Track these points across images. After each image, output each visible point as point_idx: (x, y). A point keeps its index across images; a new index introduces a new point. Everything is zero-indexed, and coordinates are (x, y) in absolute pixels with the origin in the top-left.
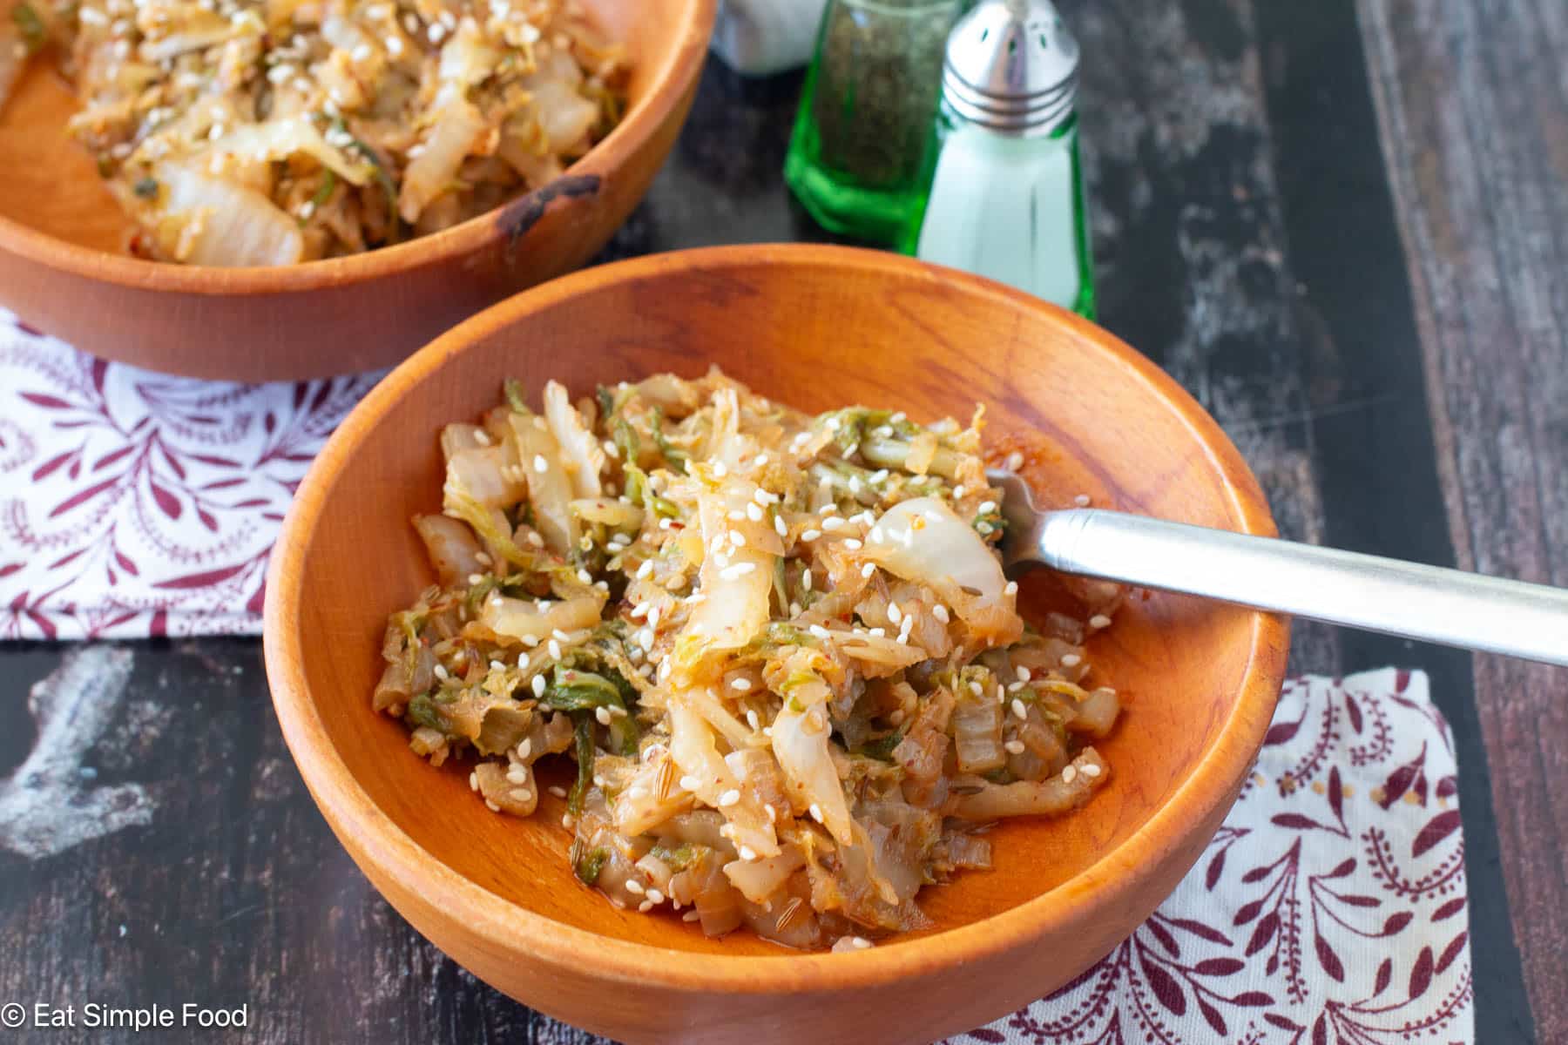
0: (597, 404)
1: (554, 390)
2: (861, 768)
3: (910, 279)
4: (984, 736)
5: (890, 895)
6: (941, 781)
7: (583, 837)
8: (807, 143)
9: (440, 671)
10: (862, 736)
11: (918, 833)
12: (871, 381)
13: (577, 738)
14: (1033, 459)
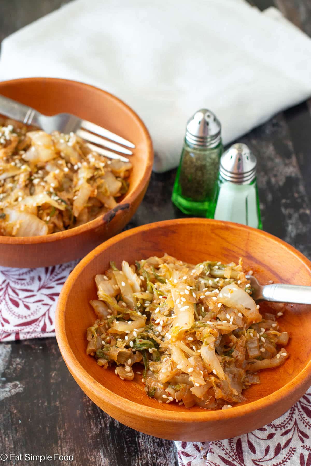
0: (136, 266)
1: (125, 263)
2: (224, 359)
3: (218, 225)
4: (255, 348)
5: (236, 392)
6: (245, 361)
7: (148, 384)
8: (178, 190)
9: (103, 342)
10: (222, 350)
11: (240, 375)
12: (209, 254)
13: (143, 358)
14: (256, 272)
